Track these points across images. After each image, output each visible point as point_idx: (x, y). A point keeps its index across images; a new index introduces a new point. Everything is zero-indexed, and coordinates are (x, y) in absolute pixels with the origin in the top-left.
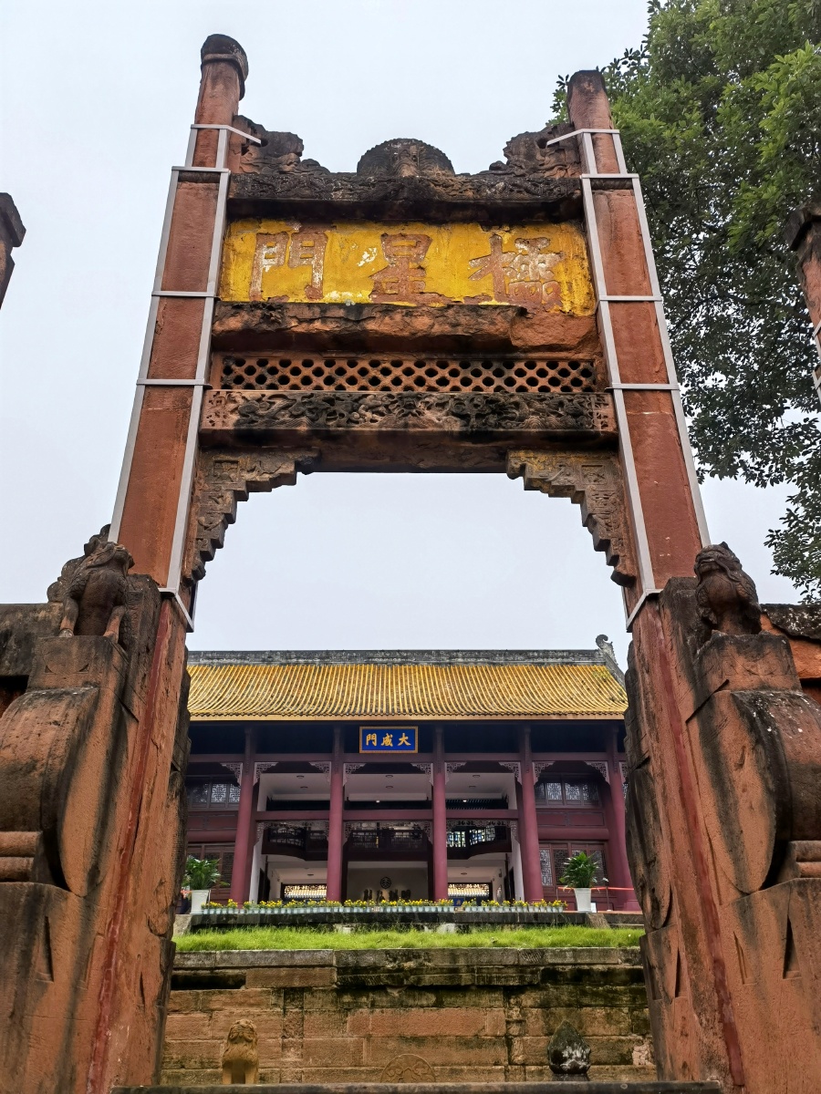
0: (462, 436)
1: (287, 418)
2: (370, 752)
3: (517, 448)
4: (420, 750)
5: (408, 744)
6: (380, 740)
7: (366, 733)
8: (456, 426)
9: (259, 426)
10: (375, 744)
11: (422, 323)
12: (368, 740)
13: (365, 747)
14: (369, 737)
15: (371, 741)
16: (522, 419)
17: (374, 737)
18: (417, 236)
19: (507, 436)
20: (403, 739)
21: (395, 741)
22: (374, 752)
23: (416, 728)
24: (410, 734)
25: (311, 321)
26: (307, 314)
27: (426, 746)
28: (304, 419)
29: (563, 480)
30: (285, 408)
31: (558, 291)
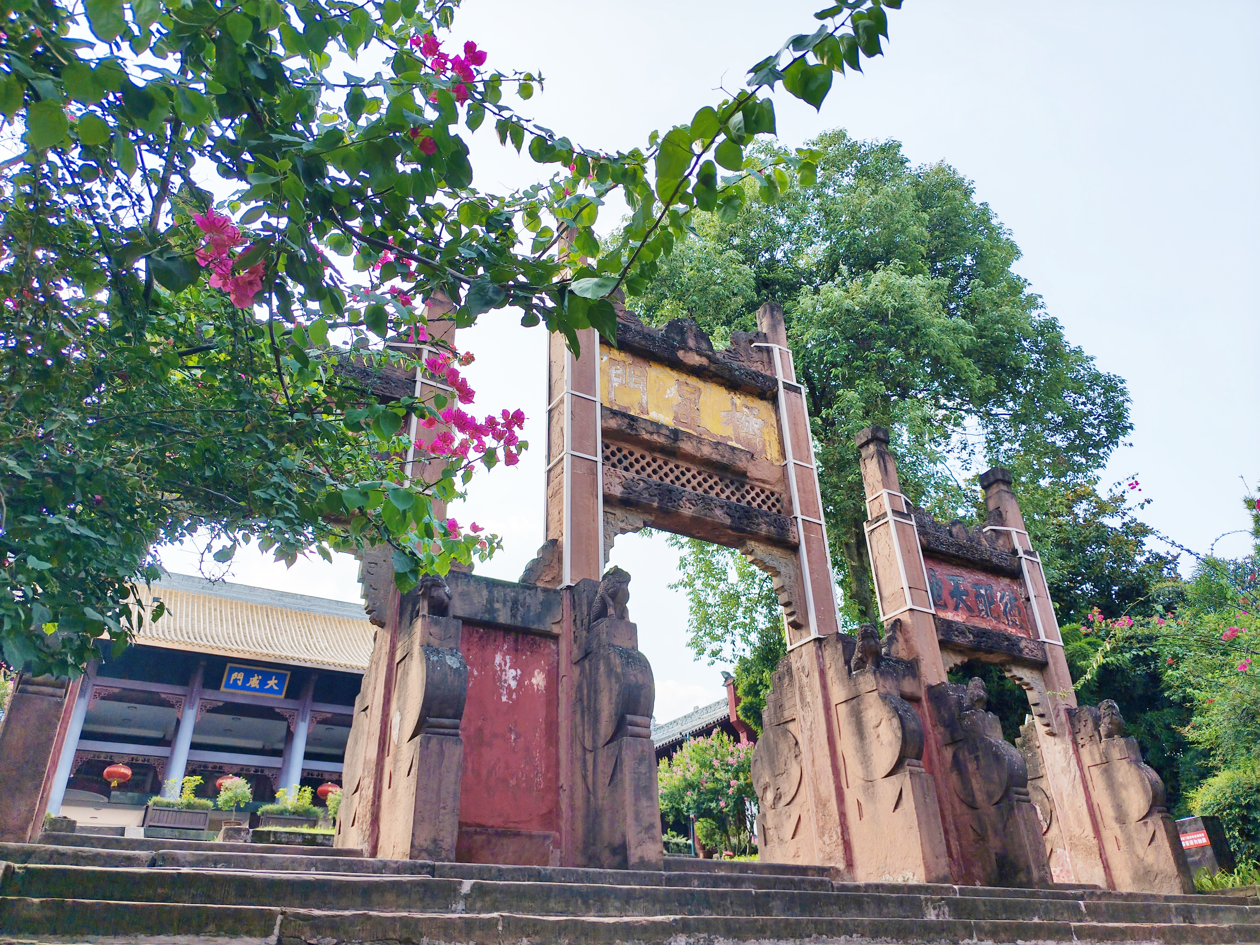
0: (731, 528)
1: (646, 495)
2: (233, 691)
3: (751, 539)
4: (286, 697)
5: (276, 688)
6: (246, 680)
7: (232, 670)
8: (728, 521)
9: (633, 497)
10: (240, 683)
11: (706, 451)
12: (233, 678)
13: (228, 686)
14: (235, 675)
15: (236, 680)
16: (758, 525)
17: (240, 676)
18: (694, 387)
19: (751, 533)
20: (272, 683)
21: (263, 683)
22: (237, 691)
23: (289, 673)
24: (281, 678)
25: (652, 433)
26: (650, 429)
27: (293, 693)
28: (657, 499)
29: (771, 563)
30: (647, 489)
31: (764, 445)
